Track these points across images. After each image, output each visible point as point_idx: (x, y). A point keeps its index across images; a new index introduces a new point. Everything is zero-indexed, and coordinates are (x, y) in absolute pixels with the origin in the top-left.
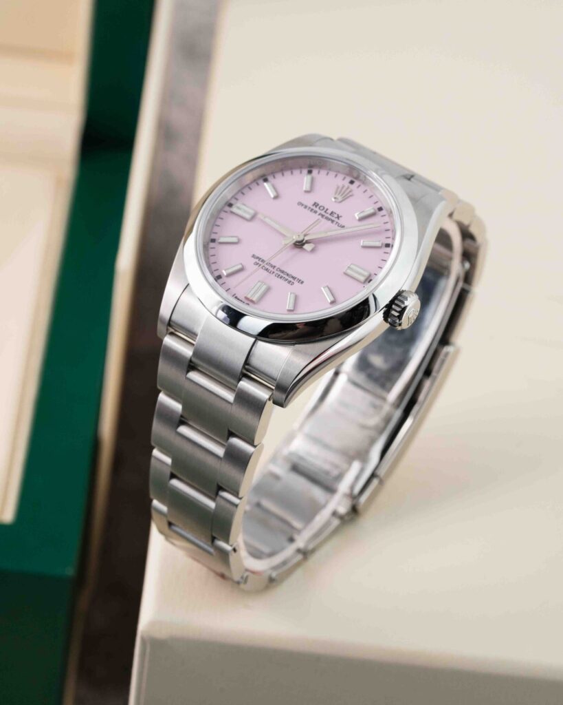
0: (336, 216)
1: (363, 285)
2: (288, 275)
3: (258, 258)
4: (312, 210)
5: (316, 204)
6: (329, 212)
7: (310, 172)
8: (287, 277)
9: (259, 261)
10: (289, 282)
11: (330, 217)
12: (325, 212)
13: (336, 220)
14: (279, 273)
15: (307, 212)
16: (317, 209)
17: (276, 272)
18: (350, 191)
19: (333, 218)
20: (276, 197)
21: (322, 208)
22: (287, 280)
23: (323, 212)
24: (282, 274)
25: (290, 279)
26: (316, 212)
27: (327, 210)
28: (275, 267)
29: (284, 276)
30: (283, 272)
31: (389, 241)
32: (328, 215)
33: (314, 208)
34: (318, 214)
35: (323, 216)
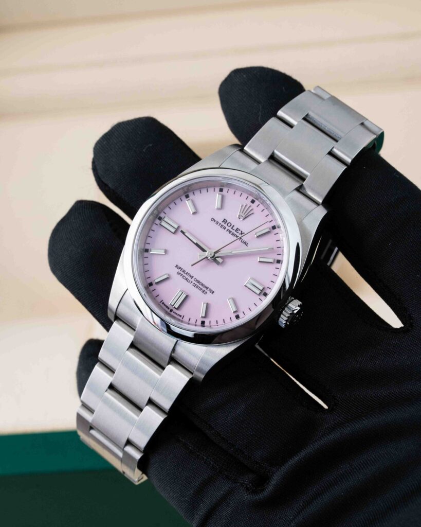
0: (240, 232)
1: (259, 297)
2: (202, 285)
3: (180, 268)
4: (222, 226)
5: (225, 221)
6: (235, 228)
7: (221, 190)
8: (201, 287)
9: (181, 271)
10: (203, 291)
11: (235, 233)
12: (232, 228)
13: (240, 236)
14: (196, 283)
15: (218, 227)
16: (226, 225)
17: (194, 282)
18: (251, 210)
19: (238, 234)
20: (194, 213)
21: (229, 225)
22: (201, 289)
23: (230, 228)
24: (198, 284)
25: (204, 288)
26: (225, 228)
27: (234, 226)
28: (193, 277)
29: (200, 286)
30: (198, 282)
31: (279, 258)
32: (234, 231)
33: (223, 224)
34: (226, 230)
35: (230, 232)
